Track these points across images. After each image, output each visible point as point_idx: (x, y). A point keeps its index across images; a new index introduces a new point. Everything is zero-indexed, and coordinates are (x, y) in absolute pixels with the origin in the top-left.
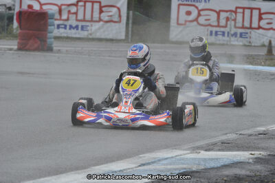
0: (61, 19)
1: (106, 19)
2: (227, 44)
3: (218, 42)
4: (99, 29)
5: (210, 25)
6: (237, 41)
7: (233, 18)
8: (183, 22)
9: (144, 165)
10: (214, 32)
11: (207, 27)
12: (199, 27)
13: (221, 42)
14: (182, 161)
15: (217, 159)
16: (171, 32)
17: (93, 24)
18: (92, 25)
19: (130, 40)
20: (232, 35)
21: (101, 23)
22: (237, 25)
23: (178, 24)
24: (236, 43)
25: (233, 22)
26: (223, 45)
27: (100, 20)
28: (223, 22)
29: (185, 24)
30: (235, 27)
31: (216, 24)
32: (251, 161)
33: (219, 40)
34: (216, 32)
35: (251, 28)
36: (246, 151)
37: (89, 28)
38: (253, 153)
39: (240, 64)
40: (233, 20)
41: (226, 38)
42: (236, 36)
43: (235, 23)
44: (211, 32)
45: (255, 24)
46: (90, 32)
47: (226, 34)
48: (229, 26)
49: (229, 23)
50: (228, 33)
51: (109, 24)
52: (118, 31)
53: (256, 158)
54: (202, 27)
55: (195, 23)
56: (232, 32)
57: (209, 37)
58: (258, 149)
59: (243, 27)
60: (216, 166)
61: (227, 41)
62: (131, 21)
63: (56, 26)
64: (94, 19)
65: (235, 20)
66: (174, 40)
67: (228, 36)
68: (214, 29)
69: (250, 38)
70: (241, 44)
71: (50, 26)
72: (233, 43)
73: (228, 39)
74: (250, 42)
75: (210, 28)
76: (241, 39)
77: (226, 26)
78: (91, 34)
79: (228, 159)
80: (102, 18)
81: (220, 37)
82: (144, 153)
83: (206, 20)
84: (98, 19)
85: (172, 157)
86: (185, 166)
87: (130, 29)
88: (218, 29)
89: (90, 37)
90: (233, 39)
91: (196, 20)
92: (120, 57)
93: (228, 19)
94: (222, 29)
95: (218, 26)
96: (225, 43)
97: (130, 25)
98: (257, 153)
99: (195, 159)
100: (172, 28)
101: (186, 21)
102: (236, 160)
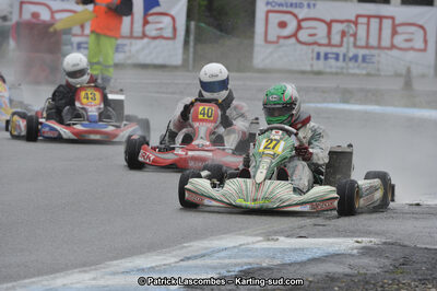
0: (82, 35)
1: (154, 33)
2: (342, 73)
3: (328, 70)
4: (143, 49)
5: (315, 43)
6: (358, 67)
7: (351, 32)
8: (275, 39)
9: (189, 259)
10: (322, 55)
11: (311, 47)
12: (299, 46)
13: (334, 70)
14: (249, 253)
15: (303, 249)
16: (255, 55)
17: (134, 41)
18: (131, 44)
19: (191, 67)
20: (351, 59)
21: (146, 40)
22: (358, 43)
23: (266, 41)
24: (357, 71)
25: (352, 39)
26: (337, 74)
27: (144, 35)
28: (336, 39)
29: (277, 42)
30: (355, 46)
31: (325, 41)
32: (355, 251)
33: (331, 67)
34: (326, 55)
35: (379, 47)
36: (348, 236)
37: (127, 48)
38: (360, 240)
39: (361, 104)
40: (351, 35)
41: (340, 63)
42: (356, 61)
43: (355, 39)
44: (318, 54)
45: (386, 42)
46: (128, 54)
47: (341, 58)
48: (345, 44)
49: (345, 39)
50: (344, 56)
51: (157, 42)
52: (173, 52)
53: (363, 248)
54: (304, 47)
55: (293, 40)
56: (351, 55)
57: (315, 62)
58: (368, 233)
59: (367, 47)
60: (299, 260)
61: (342, 68)
62: (192, 37)
63: (75, 45)
64: (135, 34)
65: (355, 35)
66: (261, 66)
67: (344, 60)
68: (323, 50)
69: (379, 62)
70: (364, 72)
71: (66, 45)
72: (351, 71)
73: (344, 65)
74: (378, 70)
75: (317, 49)
76: (364, 65)
77: (341, 45)
78: (129, 58)
79: (319, 249)
80: (147, 33)
81: (332, 62)
82: (191, 241)
83: (311, 35)
84: (140, 35)
85: (235, 247)
86: (251, 260)
87: (191, 50)
88: (328, 49)
89: (129, 62)
90: (351, 64)
91: (295, 35)
92: (173, 93)
93: (343, 34)
94: (335, 50)
95: (329, 44)
96: (339, 71)
97: (192, 44)
98: (366, 241)
99: (269, 249)
100: (256, 49)
101: (279, 37)
102: (331, 250)
